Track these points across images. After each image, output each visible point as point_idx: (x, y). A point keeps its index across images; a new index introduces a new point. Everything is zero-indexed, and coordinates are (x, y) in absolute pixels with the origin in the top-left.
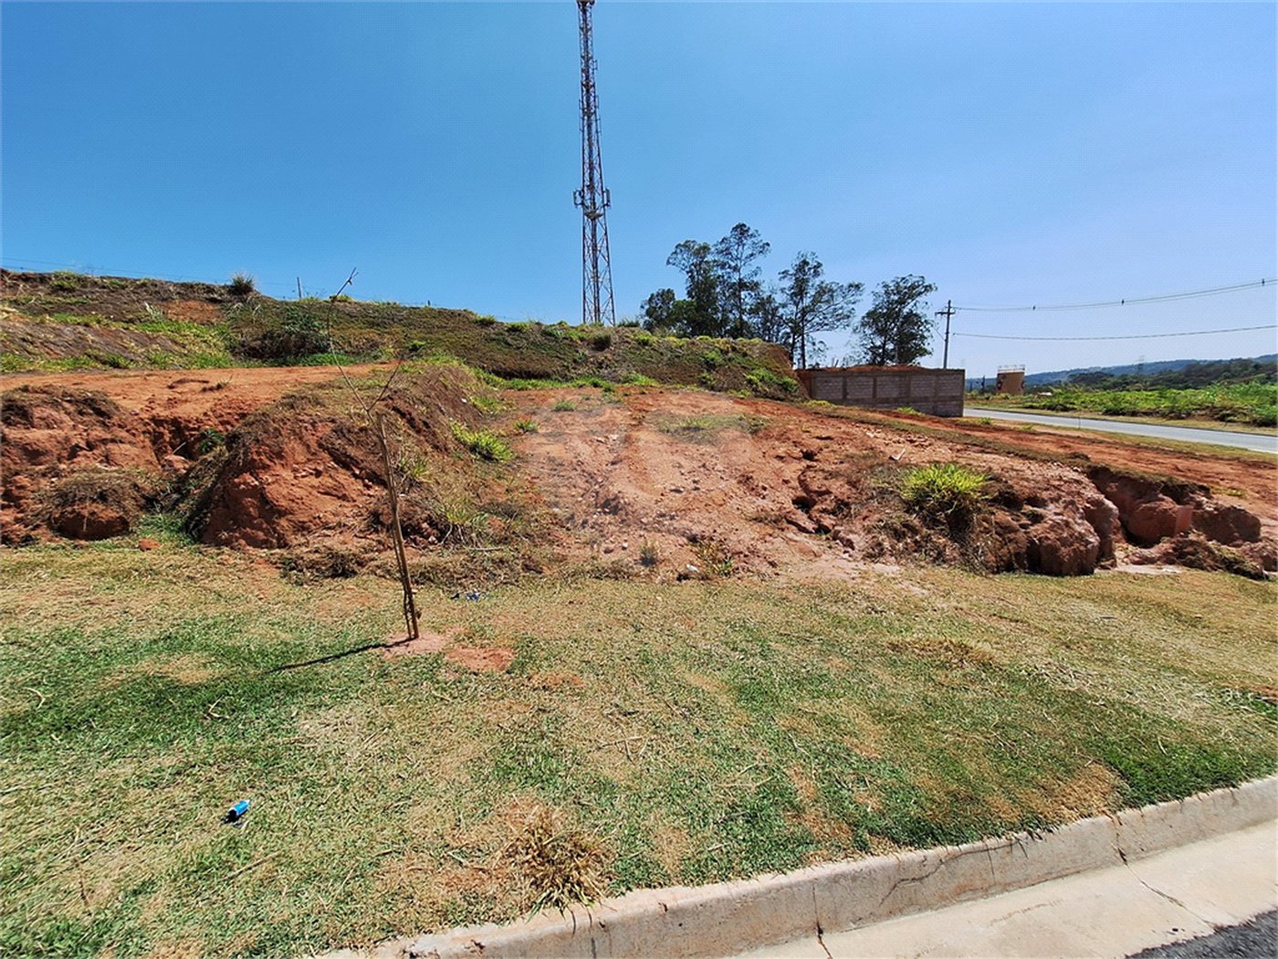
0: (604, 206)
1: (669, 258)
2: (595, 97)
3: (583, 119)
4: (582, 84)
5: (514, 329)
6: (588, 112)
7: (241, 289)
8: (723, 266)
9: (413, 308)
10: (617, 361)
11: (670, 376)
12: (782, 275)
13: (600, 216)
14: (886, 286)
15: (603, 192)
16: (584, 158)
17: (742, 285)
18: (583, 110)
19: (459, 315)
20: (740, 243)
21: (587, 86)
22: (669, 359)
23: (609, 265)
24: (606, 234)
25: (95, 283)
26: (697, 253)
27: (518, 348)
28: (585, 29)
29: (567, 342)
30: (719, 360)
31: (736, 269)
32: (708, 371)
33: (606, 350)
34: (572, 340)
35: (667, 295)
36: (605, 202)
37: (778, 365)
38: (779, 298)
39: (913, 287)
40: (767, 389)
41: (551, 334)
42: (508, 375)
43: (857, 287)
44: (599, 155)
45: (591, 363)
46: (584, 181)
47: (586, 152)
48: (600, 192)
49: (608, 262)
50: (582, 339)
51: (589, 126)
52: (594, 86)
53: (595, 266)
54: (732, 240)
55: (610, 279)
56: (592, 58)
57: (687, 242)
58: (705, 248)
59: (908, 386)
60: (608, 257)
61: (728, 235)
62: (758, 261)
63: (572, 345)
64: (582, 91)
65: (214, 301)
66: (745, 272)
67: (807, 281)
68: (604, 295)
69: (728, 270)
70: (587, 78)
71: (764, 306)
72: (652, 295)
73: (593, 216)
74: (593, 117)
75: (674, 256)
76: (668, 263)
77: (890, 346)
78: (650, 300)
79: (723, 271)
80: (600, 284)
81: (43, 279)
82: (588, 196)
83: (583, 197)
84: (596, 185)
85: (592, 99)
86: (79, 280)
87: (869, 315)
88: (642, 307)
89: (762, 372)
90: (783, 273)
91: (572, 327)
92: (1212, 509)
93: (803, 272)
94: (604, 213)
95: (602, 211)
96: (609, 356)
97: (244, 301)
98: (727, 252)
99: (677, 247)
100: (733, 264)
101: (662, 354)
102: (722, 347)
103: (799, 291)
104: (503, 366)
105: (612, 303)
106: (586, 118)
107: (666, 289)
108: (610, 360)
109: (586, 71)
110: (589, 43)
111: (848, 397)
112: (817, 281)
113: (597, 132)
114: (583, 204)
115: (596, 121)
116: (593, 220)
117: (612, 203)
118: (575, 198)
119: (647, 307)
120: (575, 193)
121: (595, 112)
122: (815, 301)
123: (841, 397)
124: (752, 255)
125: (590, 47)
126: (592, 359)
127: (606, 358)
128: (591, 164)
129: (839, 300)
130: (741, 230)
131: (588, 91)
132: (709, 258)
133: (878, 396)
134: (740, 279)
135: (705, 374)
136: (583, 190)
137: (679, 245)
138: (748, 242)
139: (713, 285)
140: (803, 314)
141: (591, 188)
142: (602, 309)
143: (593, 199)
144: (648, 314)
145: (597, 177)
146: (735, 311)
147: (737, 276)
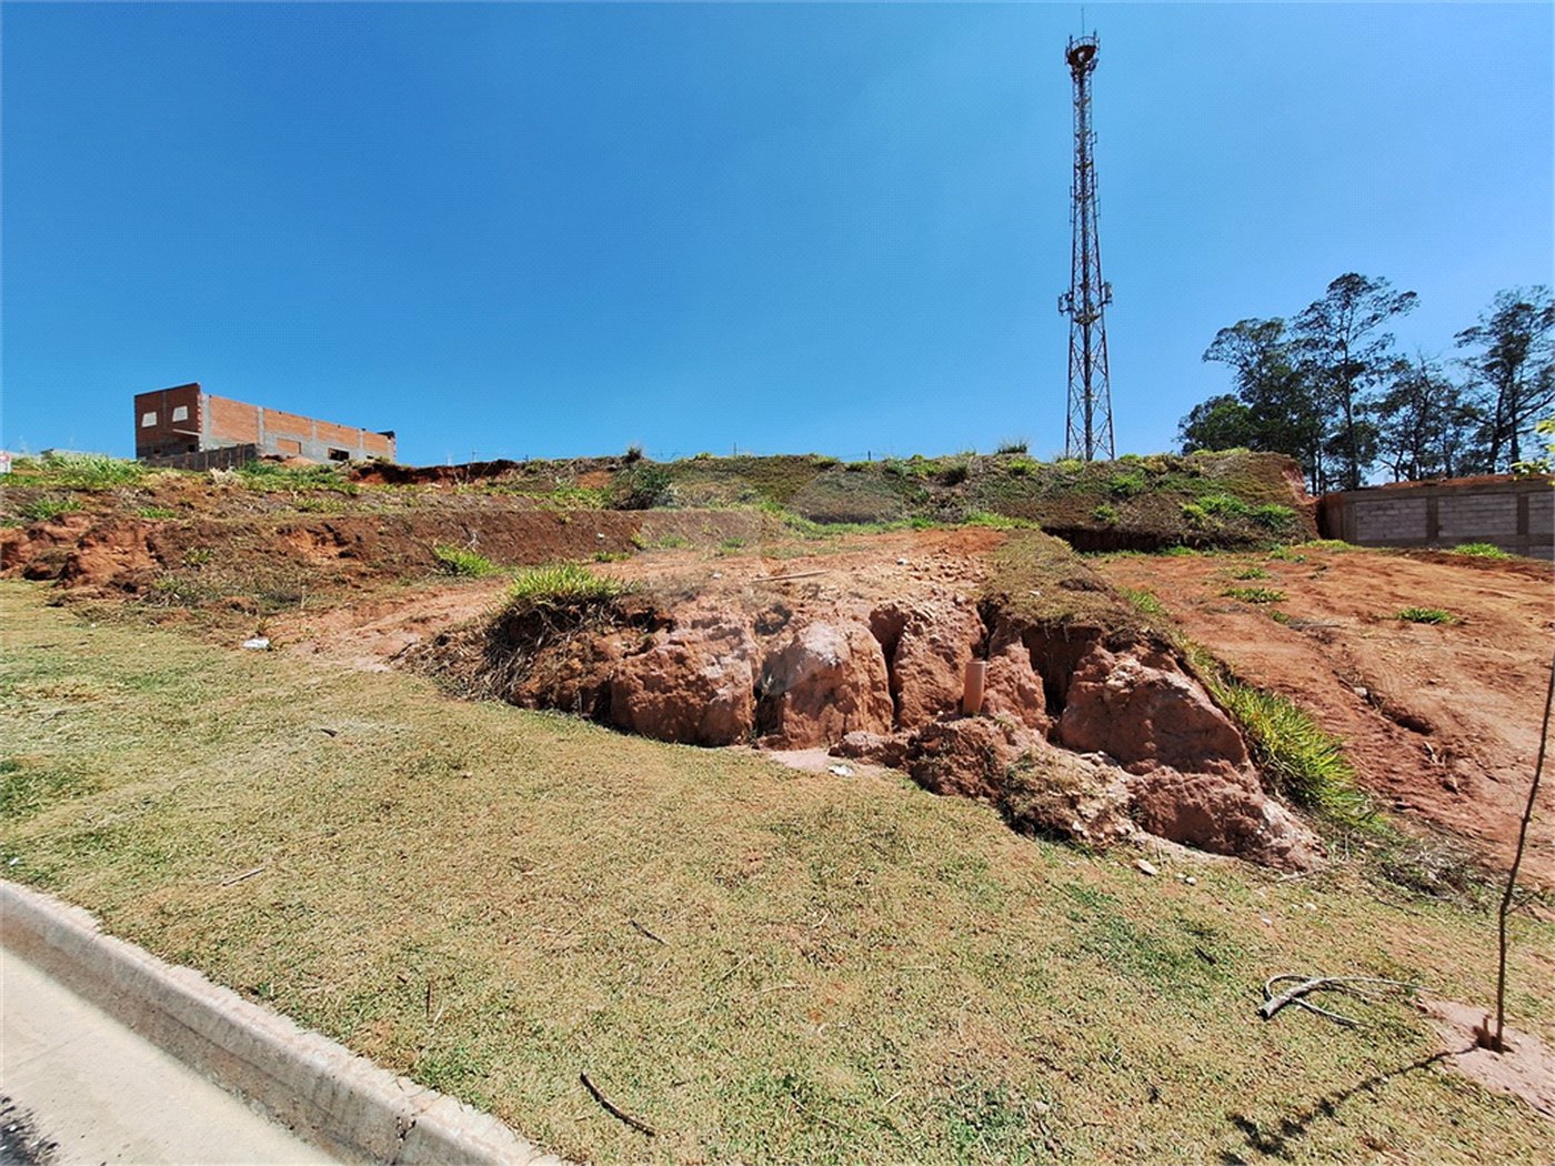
0: (1101, 305)
1: (1207, 351)
2: (1093, 176)
3: (1075, 208)
4: (1075, 167)
5: (853, 469)
6: (1083, 197)
8: (1312, 344)
12: (1463, 338)
13: (1096, 317)
15: (1100, 288)
16: (1074, 252)
17: (1354, 369)
18: (1075, 197)
20: (1347, 304)
21: (1083, 167)
23: (1106, 378)
24: (1104, 339)
26: (1256, 336)
28: (1082, 103)
31: (1342, 345)
35: (1222, 403)
36: (1104, 299)
40: (1221, 525)
44: (1097, 243)
46: (1073, 280)
47: (1079, 245)
48: (1097, 288)
49: (1106, 375)
51: (1084, 213)
52: (1092, 163)
53: (1087, 383)
54: (1332, 303)
55: (1108, 396)
56: (1090, 131)
57: (1241, 323)
58: (1274, 327)
60: (1106, 366)
61: (1324, 297)
62: (1393, 324)
64: (1075, 175)
66: (1357, 349)
67: (1526, 338)
68: (1098, 418)
69: (1325, 351)
70: (1083, 158)
73: (1085, 320)
74: (1089, 202)
75: (1216, 347)
76: (1206, 358)
79: (1318, 352)
80: (1093, 406)
82: (1078, 297)
83: (1072, 300)
84: (1091, 281)
85: (1089, 179)
89: (1220, 499)
90: (1465, 333)
94: (1102, 313)
95: (1099, 311)
98: (1323, 321)
99: (1220, 334)
100: (1334, 340)
103: (1511, 355)
104: (829, 511)
105: (1111, 426)
106: (1080, 205)
109: (1082, 150)
110: (1087, 115)
113: (1095, 217)
114: (1070, 309)
115: (1094, 203)
116: (1086, 325)
117: (1114, 298)
118: (1061, 304)
120: (1061, 298)
121: (1093, 194)
124: (1375, 318)
125: (1087, 121)
127: (953, 494)
128: (1085, 262)
130: (1350, 285)
131: (1083, 173)
132: (1282, 339)
134: (1347, 359)
136: (1072, 293)
137: (1225, 329)
138: (1365, 299)
139: (1295, 378)
140: (1513, 397)
141: (1085, 286)
142: (1095, 437)
143: (1086, 301)
144: (1189, 434)
145: (1092, 270)
146: (1341, 412)
147: (1340, 355)
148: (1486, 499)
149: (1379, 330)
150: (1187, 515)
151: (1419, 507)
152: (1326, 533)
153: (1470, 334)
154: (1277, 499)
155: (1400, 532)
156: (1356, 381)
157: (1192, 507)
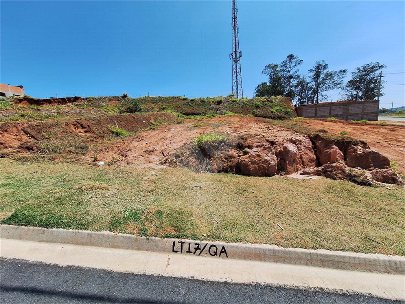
0: (240, 57)
1: (263, 71)
2: (237, 21)
3: (233, 30)
4: (233, 18)
5: (192, 100)
6: (235, 27)
7: (125, 96)
8: (283, 71)
9: (165, 97)
10: (223, 108)
11: (242, 112)
12: (310, 71)
13: (238, 61)
14: (359, 69)
15: (239, 53)
16: (233, 42)
17: (291, 77)
18: (233, 27)
19: (177, 98)
20: (290, 62)
21: (235, 18)
22: (242, 106)
23: (241, 77)
24: (240, 66)
25: (96, 99)
26: (273, 68)
27: (193, 106)
29: (208, 103)
30: (261, 105)
31: (289, 71)
32: (256, 109)
33: (221, 104)
34: (210, 102)
35: (264, 84)
36: (240, 56)
37: (285, 105)
38: (308, 80)
39: (373, 67)
40: (279, 114)
41: (203, 101)
42: (187, 114)
43: (344, 71)
44: (238, 40)
45: (215, 109)
46: (233, 50)
47: (234, 40)
48: (238, 53)
49: (241, 76)
50: (213, 102)
51: (235, 31)
52: (237, 18)
53: (237, 78)
54: (287, 61)
55: (241, 82)
56: (236, 8)
57: (269, 64)
58: (276, 66)
59: (348, 110)
60: (241, 74)
61: (286, 59)
62: (298, 67)
63: (209, 104)
64: (233, 20)
65: (118, 100)
66: (292, 72)
67: (320, 72)
68: (239, 87)
69: (286, 72)
70: (234, 15)
71: (302, 83)
72: (259, 85)
73: (236, 61)
74: (236, 28)
75: (264, 70)
76: (262, 73)
77: (360, 94)
78: (258, 87)
79: (284, 73)
80: (238, 84)
81: (86, 99)
82: (234, 55)
83: (233, 55)
84: (237, 51)
85: (236, 22)
86: (93, 98)
87: (350, 82)
88: (255, 89)
89: (278, 108)
90: (310, 70)
91: (211, 98)
92: (361, 152)
93: (318, 69)
94: (240, 60)
95: (239, 59)
96: (221, 106)
97: (125, 100)
98: (285, 65)
99: (265, 67)
100: (288, 70)
101: (240, 104)
102: (263, 100)
103: (317, 75)
104: (187, 112)
105: (242, 89)
106: (234, 29)
107: (264, 83)
108: (221, 108)
109: (234, 13)
110: (235, 3)
111: (317, 115)
112: (325, 71)
113: (238, 33)
114: (232, 58)
115: (237, 29)
116: (236, 62)
117: (242, 55)
118: (230, 56)
119: (257, 89)
120: (230, 55)
121: (237, 26)
122: (324, 80)
123: (314, 115)
124: (295, 65)
125: (235, 5)
126: (215, 108)
127: (220, 107)
128: (235, 44)
129: (336, 78)
130: (291, 57)
131: (235, 20)
132: (278, 69)
133: (332, 114)
134: (290, 75)
135: (255, 110)
136: (233, 53)
137: (267, 66)
138: (294, 61)
139: (280, 79)
140: (318, 85)
141: (235, 52)
142: (239, 92)
143: (236, 56)
144: (257, 91)
145: (237, 48)
146: (288, 87)
147: (289, 74)
148: (324, 108)
149: (296, 68)
150: (272, 112)
151: (314, 109)
152: (299, 115)
153: (311, 70)
154: (289, 108)
155: (310, 115)
156: (291, 80)
157: (273, 110)
